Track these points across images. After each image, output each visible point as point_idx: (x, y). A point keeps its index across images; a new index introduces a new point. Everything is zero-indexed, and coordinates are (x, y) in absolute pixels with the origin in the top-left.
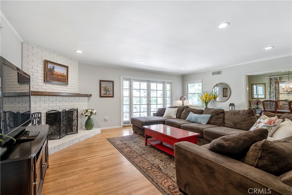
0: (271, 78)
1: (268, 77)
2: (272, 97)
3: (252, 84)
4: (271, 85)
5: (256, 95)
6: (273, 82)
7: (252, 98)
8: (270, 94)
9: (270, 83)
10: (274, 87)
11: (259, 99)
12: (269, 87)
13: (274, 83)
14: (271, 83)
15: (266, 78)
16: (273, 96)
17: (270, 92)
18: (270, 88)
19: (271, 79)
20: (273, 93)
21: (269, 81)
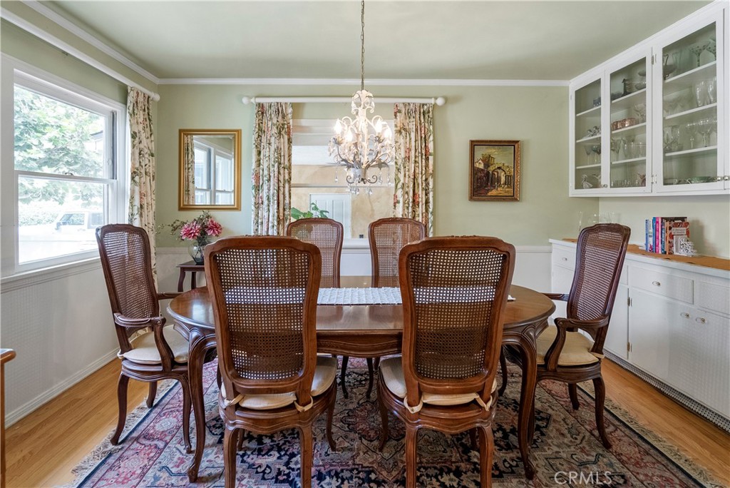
0: (261, 106)
1: (250, 98)
2: (266, 202)
3: (181, 131)
4: (264, 140)
5: (208, 193)
6: (270, 123)
7: (181, 209)
8: (257, 188)
9: (260, 129)
10: (273, 148)
11: (212, 213)
12: (254, 152)
13: (275, 130)
14: (261, 131)
15: (245, 100)
16: (268, 199)
17: (257, 177)
18: (259, 153)
19: (261, 109)
20: (269, 180)
21: (255, 121)
